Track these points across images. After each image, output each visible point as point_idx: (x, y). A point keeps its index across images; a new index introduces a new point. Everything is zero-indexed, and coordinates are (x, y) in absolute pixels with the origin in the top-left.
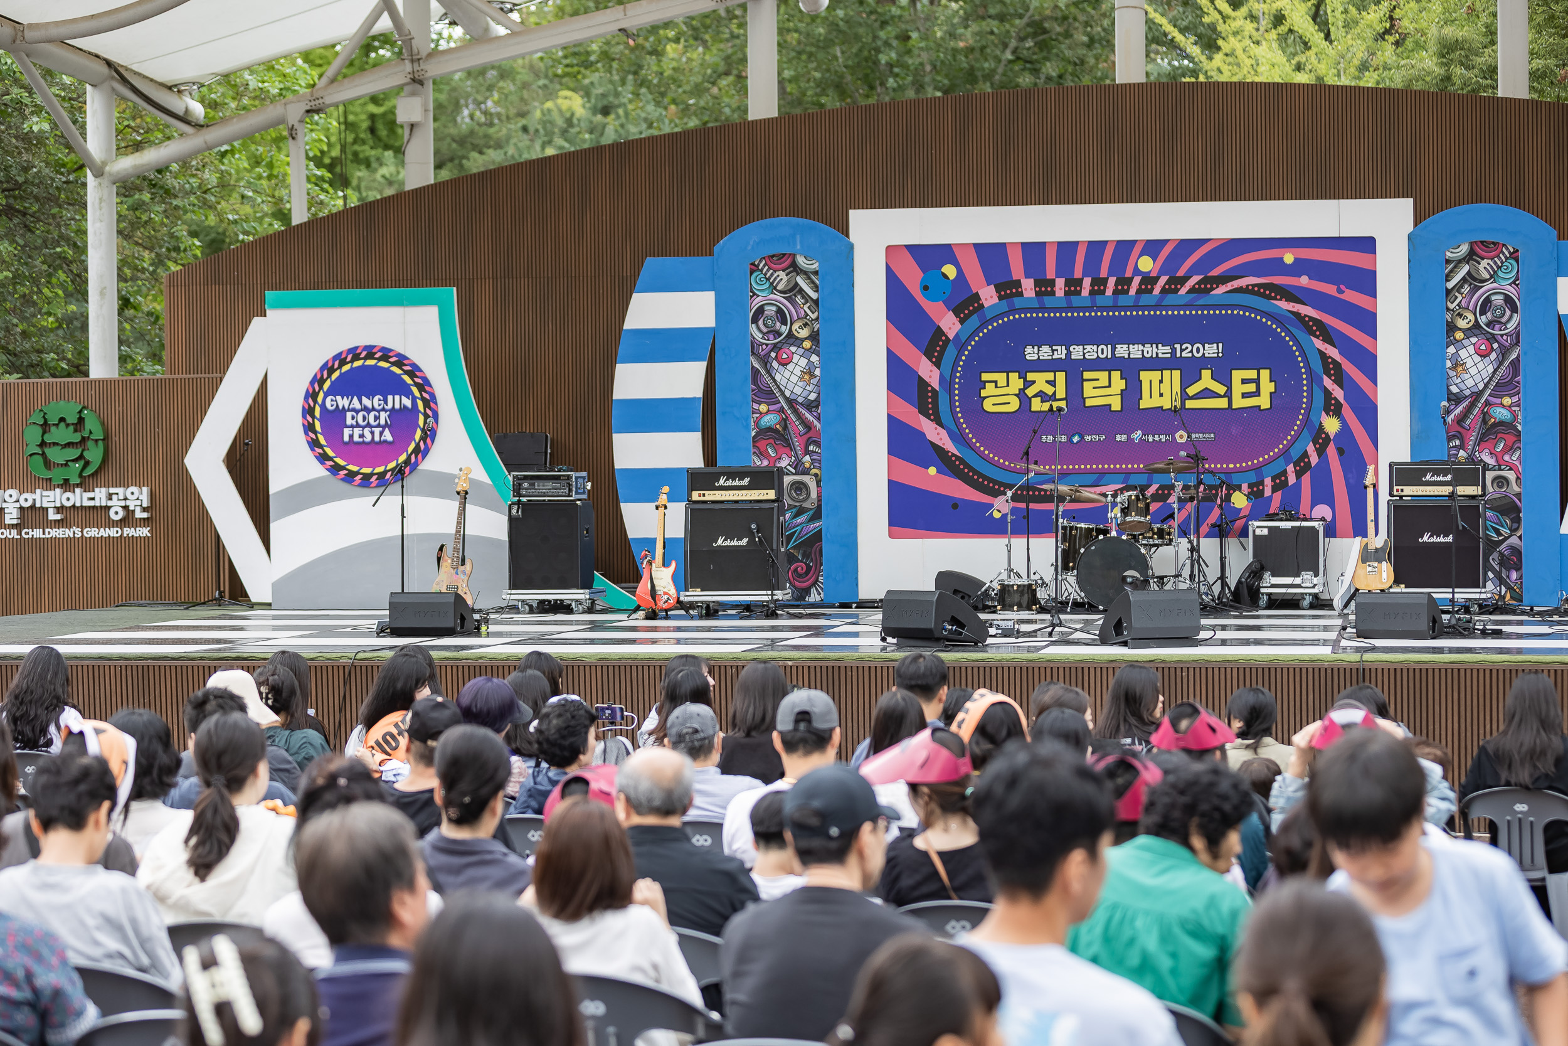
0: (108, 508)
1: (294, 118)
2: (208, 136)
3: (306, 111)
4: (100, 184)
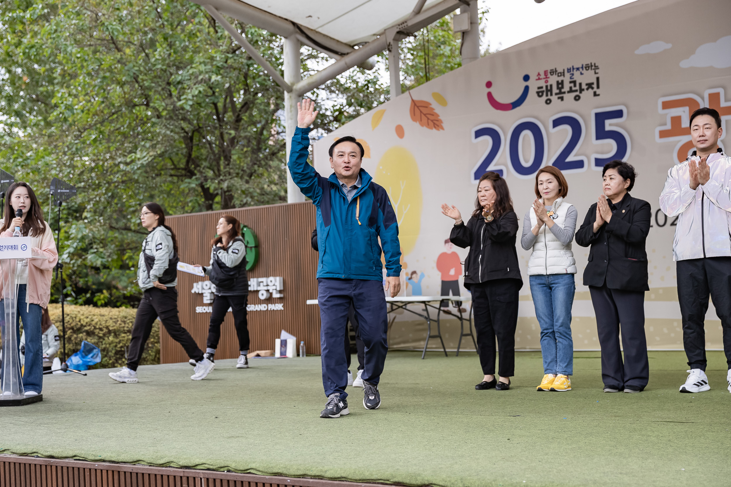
0: (258, 291)
1: (390, 37)
2: (347, 59)
3: (398, 33)
4: (290, 97)
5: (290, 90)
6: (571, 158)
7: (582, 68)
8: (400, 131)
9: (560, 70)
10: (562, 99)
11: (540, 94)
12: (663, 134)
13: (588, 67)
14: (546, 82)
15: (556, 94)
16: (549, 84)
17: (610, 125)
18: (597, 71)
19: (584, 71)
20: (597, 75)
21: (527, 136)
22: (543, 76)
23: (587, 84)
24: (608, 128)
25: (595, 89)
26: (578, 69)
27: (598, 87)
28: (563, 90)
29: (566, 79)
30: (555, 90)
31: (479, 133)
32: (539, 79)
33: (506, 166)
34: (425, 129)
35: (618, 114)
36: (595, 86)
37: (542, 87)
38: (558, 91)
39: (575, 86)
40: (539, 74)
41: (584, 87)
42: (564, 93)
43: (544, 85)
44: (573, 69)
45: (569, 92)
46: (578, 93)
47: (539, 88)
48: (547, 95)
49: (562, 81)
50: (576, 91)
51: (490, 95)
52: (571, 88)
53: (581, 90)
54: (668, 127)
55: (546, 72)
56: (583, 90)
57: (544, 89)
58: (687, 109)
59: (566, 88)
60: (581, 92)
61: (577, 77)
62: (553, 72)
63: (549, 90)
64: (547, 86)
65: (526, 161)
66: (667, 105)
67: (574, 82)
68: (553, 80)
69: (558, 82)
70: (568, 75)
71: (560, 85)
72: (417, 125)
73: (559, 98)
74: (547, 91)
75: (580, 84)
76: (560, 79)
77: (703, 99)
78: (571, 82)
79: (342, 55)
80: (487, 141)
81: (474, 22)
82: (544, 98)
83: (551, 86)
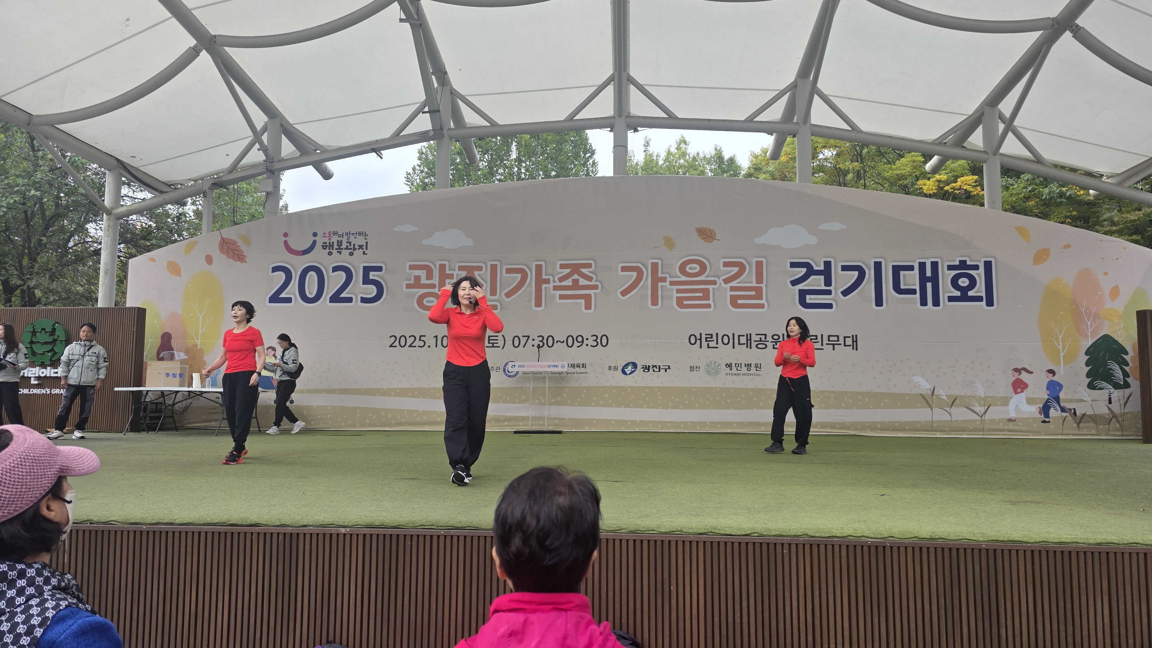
1: (206, 187)
2: (166, 197)
3: (213, 184)
4: (109, 218)
5: (109, 213)
6: (343, 295)
7: (356, 234)
8: (209, 260)
9: (340, 233)
10: (340, 253)
11: (324, 247)
12: (408, 286)
13: (360, 234)
14: (330, 239)
15: (336, 249)
16: (331, 241)
17: (373, 275)
18: (366, 238)
19: (357, 236)
20: (366, 240)
21: (312, 276)
22: (327, 235)
23: (358, 246)
24: (371, 277)
25: (364, 250)
26: (353, 234)
27: (366, 249)
28: (341, 247)
29: (345, 240)
30: (336, 246)
31: (275, 269)
32: (325, 237)
33: (295, 295)
34: (231, 260)
35: (379, 269)
36: (364, 247)
37: (326, 243)
38: (338, 247)
39: (350, 245)
40: (325, 233)
41: (356, 247)
42: (342, 249)
43: (328, 242)
44: (350, 234)
45: (345, 249)
46: (352, 251)
47: (324, 243)
48: (329, 249)
49: (341, 240)
50: (351, 249)
51: (286, 243)
52: (347, 246)
53: (355, 249)
54: (412, 282)
55: (330, 233)
56: (356, 249)
57: (328, 244)
58: (425, 272)
59: (344, 246)
60: (354, 251)
61: (352, 239)
62: (335, 233)
63: (331, 246)
64: (330, 243)
65: (311, 294)
66: (412, 267)
67: (350, 243)
68: (335, 239)
69: (338, 241)
70: (345, 237)
71: (340, 243)
72: (224, 256)
73: (338, 252)
74: (330, 246)
75: (354, 245)
76: (340, 239)
77: (435, 266)
78: (347, 242)
79: (161, 192)
80: (281, 276)
81: (277, 187)
82: (327, 250)
83: (333, 243)
